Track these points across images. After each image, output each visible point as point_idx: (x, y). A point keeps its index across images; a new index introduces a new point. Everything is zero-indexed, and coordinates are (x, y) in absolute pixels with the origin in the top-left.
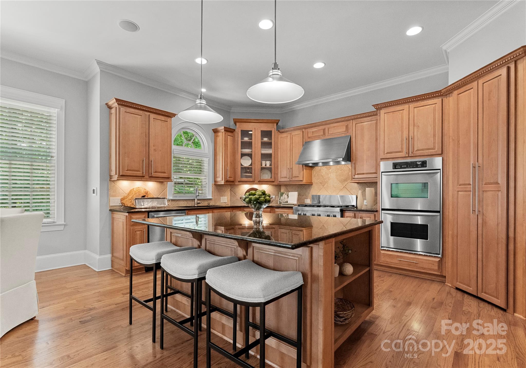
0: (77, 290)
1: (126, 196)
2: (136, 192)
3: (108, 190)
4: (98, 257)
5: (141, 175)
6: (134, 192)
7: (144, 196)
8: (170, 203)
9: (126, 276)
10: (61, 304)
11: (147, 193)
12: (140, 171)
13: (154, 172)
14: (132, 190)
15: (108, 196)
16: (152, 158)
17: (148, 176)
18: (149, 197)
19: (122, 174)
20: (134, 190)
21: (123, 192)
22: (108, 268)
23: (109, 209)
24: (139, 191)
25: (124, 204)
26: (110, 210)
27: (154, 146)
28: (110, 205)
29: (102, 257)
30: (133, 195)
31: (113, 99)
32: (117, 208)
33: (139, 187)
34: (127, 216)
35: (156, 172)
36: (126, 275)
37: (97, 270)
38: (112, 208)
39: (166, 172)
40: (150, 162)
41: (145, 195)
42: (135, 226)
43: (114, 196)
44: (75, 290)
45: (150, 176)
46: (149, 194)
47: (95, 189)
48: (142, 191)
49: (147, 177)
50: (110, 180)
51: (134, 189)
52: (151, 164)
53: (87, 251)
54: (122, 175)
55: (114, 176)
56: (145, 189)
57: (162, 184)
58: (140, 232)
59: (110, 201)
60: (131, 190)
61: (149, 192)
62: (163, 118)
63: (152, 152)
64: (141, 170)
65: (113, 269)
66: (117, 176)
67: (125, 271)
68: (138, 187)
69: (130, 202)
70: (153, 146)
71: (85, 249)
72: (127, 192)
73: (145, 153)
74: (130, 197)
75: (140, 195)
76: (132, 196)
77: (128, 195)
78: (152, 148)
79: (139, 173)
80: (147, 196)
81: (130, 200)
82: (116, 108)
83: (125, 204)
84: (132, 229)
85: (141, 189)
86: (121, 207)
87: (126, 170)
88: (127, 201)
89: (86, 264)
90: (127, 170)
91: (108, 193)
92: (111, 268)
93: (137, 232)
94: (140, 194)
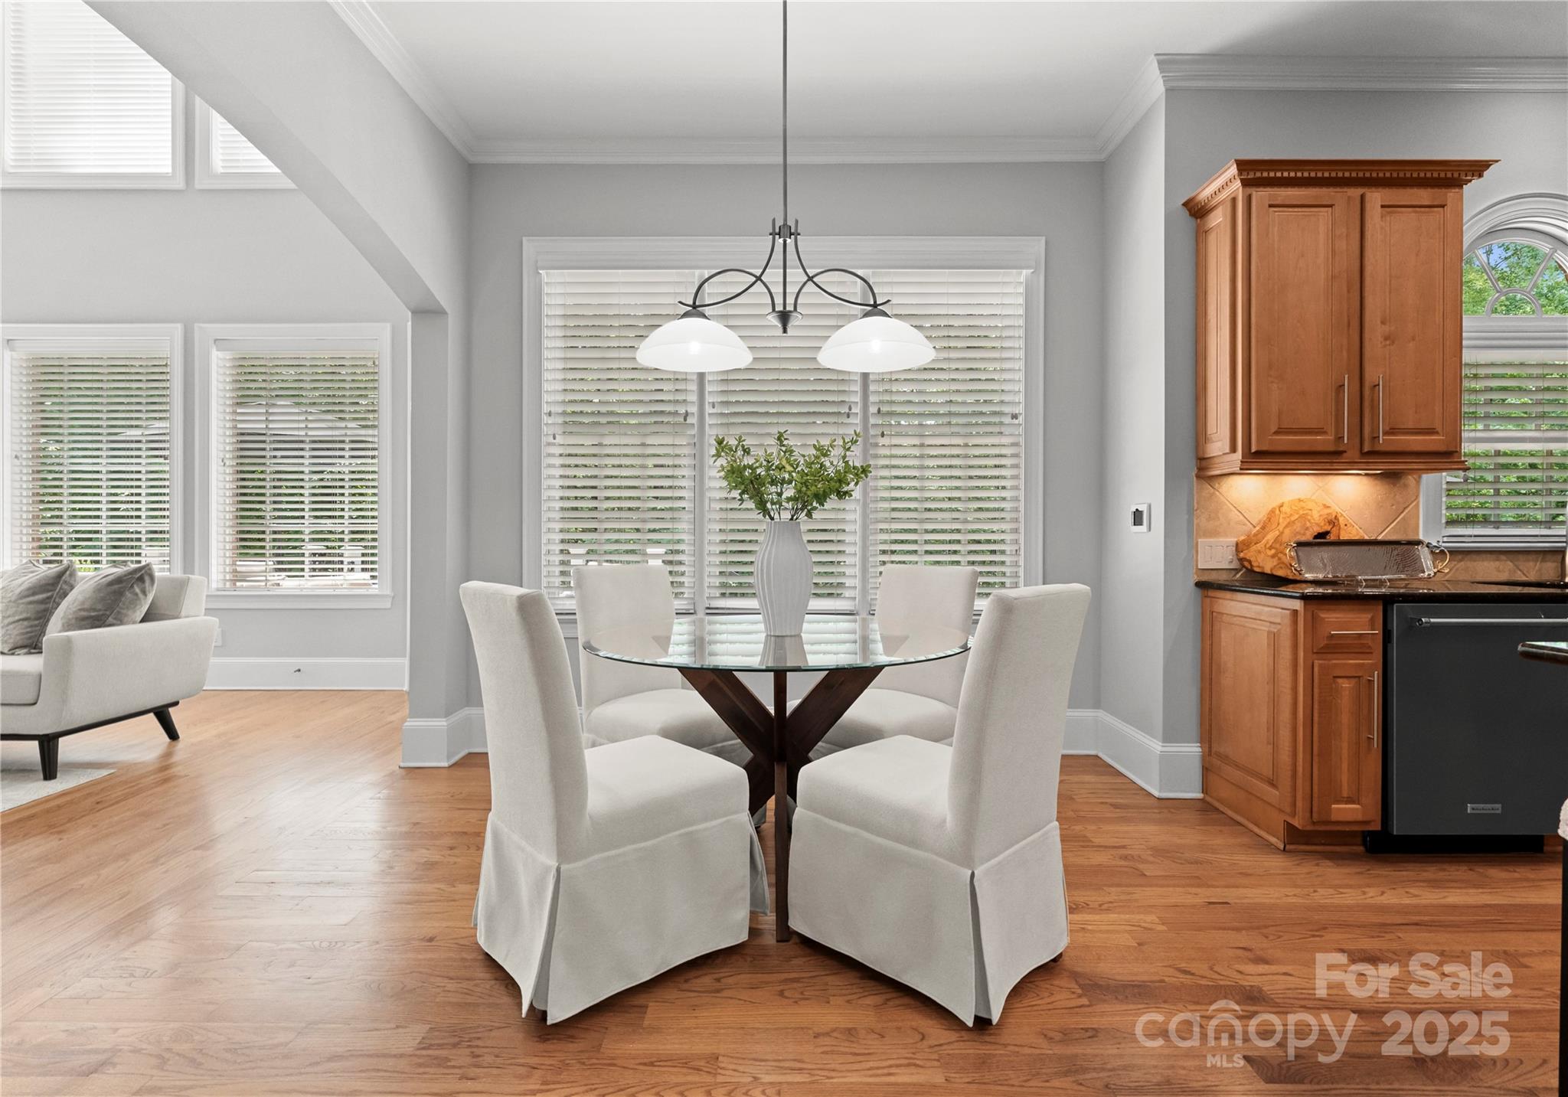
0: (1131, 864)
1: (1255, 535)
2: (1293, 519)
3: (1191, 512)
4: (1156, 746)
5: (1331, 448)
6: (1284, 518)
7: (1322, 535)
8: (1444, 565)
9: (1290, 851)
10: (1113, 916)
11: (1333, 522)
12: (1325, 433)
13: (1385, 433)
14: (1277, 512)
15: (1193, 534)
16: (1372, 374)
17: (1357, 453)
18: (1344, 537)
19: (1260, 449)
20: (1284, 509)
21: (1242, 517)
22: (1192, 792)
23: (1196, 579)
24: (1301, 512)
25: (1250, 562)
26: (1201, 585)
27: (1383, 323)
28: (1197, 566)
29: (1174, 748)
30: (1281, 528)
31: (1229, 165)
32: (1222, 578)
33: (1302, 497)
34: (1295, 612)
35: (1392, 431)
36: (1288, 847)
37: (1156, 793)
38: (1205, 578)
39: (1439, 429)
40: (1367, 392)
41: (1327, 528)
42: (1329, 656)
43: (1213, 533)
44: (1123, 863)
45: (1366, 449)
46: (1342, 526)
47: (1143, 508)
48: (1316, 515)
49: (1353, 454)
50: (1198, 477)
51: (1281, 506)
52: (1372, 400)
53: (1101, 714)
54: (1259, 454)
55: (1216, 460)
56: (1326, 507)
57: (1394, 485)
58: (1354, 681)
59: (1197, 552)
60: (1273, 511)
61: (1341, 519)
62: (1424, 195)
63: (1374, 345)
64: (1331, 430)
65: (1208, 799)
66: (1239, 455)
67: (1281, 829)
68: (1300, 500)
69: (1273, 556)
70: (1379, 322)
71: (1097, 704)
72: (1257, 516)
73: (1345, 353)
74: (1270, 537)
75: (1307, 529)
76: (1277, 533)
77: (1263, 528)
78: (1375, 331)
79: (1323, 441)
80: (1334, 531)
81: (1271, 548)
82: (1234, 200)
83: (1254, 564)
84: (1320, 665)
85: (1310, 505)
86: (1234, 573)
87: (1273, 431)
88: (1259, 552)
89: (1101, 755)
90: (1276, 433)
91: (1190, 522)
92: (1200, 796)
93: (1340, 681)
94: (1308, 524)
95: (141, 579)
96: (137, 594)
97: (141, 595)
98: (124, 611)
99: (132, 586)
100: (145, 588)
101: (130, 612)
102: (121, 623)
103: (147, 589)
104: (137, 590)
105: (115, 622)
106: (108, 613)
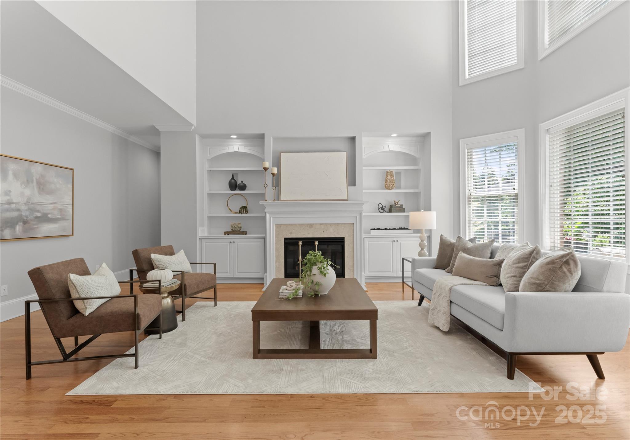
95: (567, 263)
96: (565, 273)
97: (568, 274)
98: (557, 283)
99: (561, 267)
100: (570, 269)
101: (561, 284)
102: (555, 290)
103: (572, 270)
104: (565, 270)
105: (550, 289)
106: (546, 283)
